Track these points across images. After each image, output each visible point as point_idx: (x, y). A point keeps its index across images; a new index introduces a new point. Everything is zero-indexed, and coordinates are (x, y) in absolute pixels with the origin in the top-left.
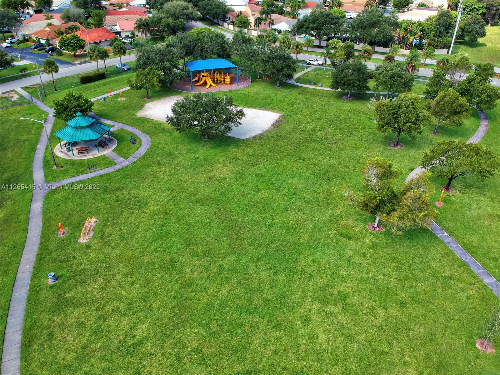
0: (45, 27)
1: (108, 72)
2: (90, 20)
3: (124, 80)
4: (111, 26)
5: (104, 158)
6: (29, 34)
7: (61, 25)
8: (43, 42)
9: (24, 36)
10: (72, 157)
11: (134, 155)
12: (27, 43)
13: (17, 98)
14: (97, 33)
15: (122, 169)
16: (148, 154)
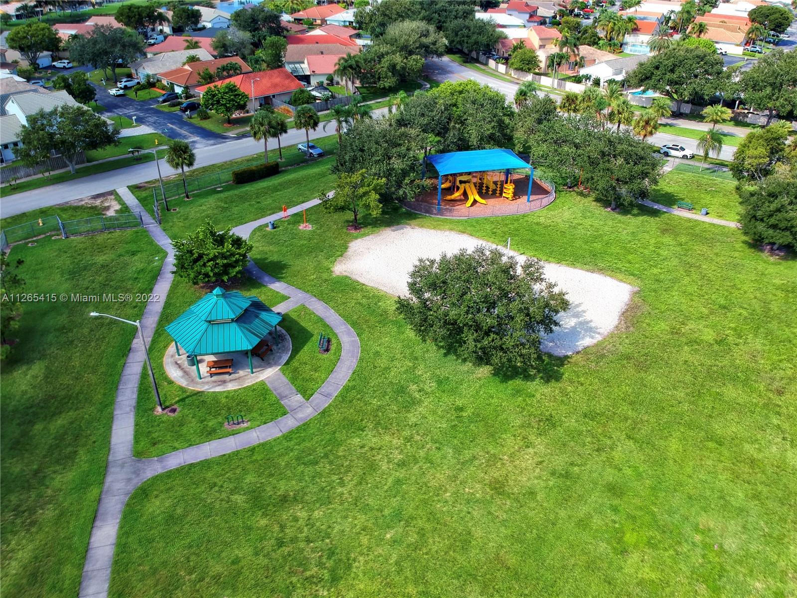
0: (184, 64)
1: (283, 160)
2: (259, 53)
3: (311, 181)
4: (294, 63)
5: (262, 391)
6: (156, 74)
7: (210, 62)
8: (178, 90)
9: (148, 76)
10: (197, 383)
11: (325, 388)
12: (153, 90)
13: (117, 211)
14: (270, 78)
15: (298, 429)
16: (354, 387)
